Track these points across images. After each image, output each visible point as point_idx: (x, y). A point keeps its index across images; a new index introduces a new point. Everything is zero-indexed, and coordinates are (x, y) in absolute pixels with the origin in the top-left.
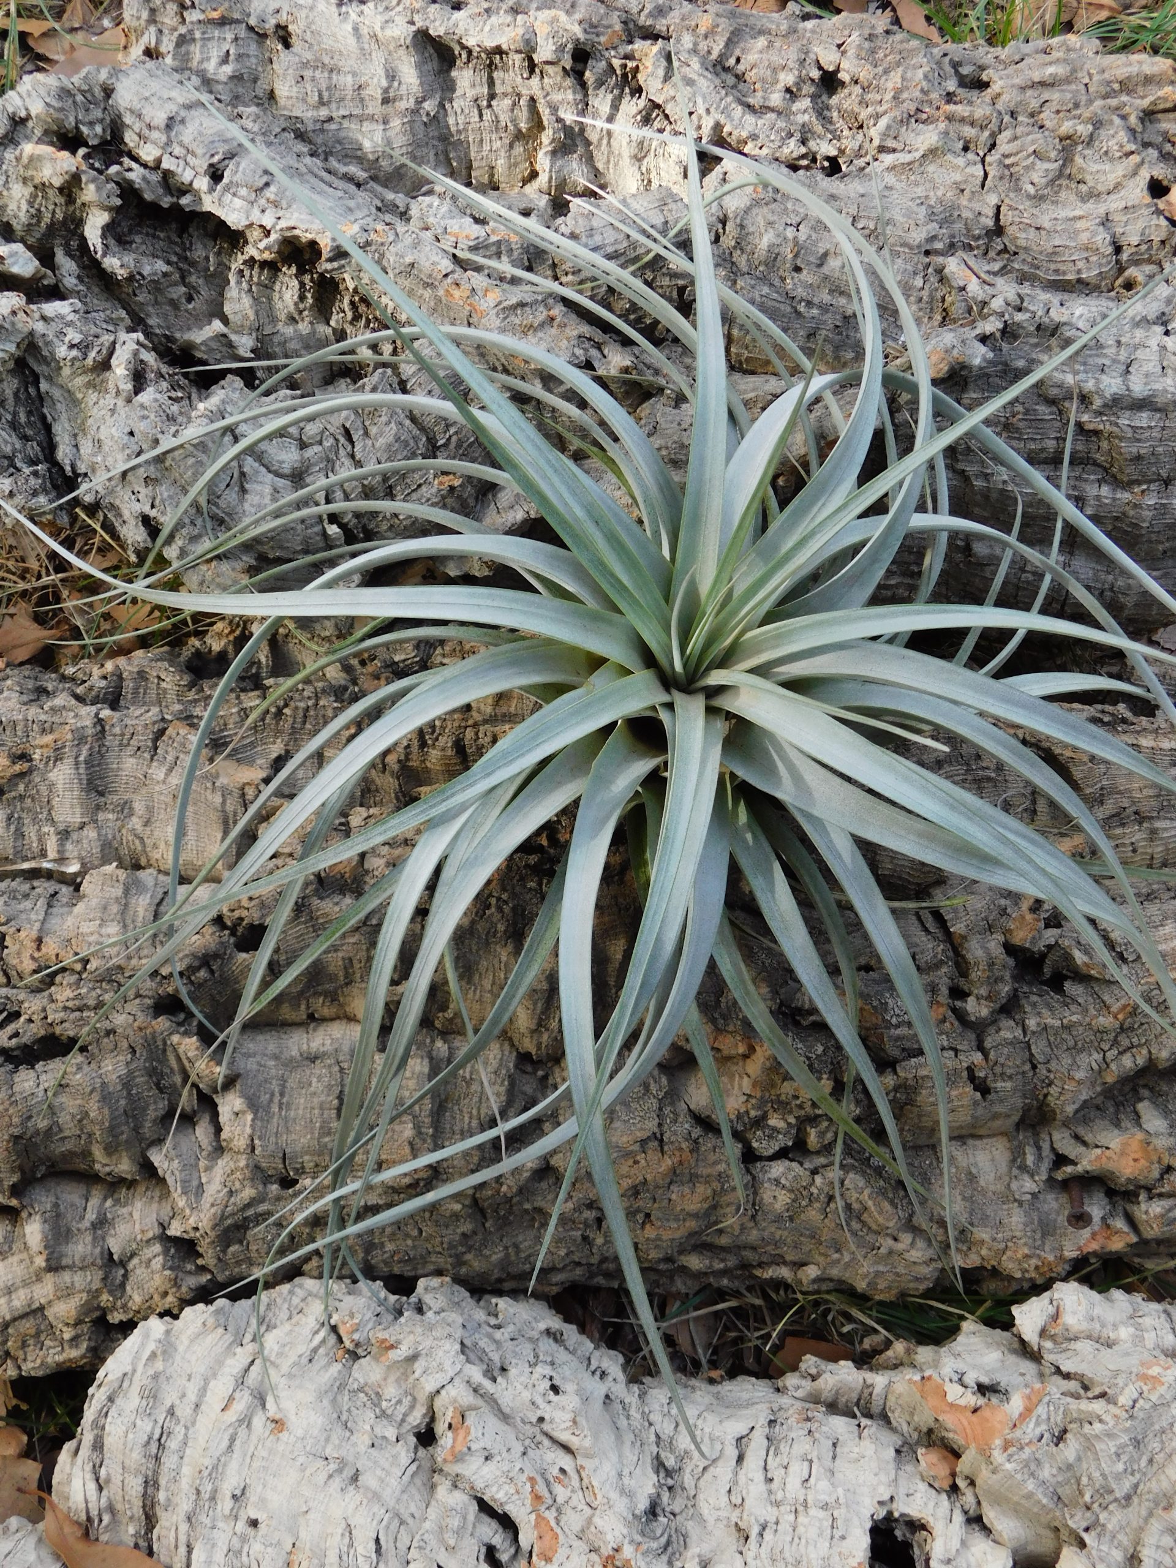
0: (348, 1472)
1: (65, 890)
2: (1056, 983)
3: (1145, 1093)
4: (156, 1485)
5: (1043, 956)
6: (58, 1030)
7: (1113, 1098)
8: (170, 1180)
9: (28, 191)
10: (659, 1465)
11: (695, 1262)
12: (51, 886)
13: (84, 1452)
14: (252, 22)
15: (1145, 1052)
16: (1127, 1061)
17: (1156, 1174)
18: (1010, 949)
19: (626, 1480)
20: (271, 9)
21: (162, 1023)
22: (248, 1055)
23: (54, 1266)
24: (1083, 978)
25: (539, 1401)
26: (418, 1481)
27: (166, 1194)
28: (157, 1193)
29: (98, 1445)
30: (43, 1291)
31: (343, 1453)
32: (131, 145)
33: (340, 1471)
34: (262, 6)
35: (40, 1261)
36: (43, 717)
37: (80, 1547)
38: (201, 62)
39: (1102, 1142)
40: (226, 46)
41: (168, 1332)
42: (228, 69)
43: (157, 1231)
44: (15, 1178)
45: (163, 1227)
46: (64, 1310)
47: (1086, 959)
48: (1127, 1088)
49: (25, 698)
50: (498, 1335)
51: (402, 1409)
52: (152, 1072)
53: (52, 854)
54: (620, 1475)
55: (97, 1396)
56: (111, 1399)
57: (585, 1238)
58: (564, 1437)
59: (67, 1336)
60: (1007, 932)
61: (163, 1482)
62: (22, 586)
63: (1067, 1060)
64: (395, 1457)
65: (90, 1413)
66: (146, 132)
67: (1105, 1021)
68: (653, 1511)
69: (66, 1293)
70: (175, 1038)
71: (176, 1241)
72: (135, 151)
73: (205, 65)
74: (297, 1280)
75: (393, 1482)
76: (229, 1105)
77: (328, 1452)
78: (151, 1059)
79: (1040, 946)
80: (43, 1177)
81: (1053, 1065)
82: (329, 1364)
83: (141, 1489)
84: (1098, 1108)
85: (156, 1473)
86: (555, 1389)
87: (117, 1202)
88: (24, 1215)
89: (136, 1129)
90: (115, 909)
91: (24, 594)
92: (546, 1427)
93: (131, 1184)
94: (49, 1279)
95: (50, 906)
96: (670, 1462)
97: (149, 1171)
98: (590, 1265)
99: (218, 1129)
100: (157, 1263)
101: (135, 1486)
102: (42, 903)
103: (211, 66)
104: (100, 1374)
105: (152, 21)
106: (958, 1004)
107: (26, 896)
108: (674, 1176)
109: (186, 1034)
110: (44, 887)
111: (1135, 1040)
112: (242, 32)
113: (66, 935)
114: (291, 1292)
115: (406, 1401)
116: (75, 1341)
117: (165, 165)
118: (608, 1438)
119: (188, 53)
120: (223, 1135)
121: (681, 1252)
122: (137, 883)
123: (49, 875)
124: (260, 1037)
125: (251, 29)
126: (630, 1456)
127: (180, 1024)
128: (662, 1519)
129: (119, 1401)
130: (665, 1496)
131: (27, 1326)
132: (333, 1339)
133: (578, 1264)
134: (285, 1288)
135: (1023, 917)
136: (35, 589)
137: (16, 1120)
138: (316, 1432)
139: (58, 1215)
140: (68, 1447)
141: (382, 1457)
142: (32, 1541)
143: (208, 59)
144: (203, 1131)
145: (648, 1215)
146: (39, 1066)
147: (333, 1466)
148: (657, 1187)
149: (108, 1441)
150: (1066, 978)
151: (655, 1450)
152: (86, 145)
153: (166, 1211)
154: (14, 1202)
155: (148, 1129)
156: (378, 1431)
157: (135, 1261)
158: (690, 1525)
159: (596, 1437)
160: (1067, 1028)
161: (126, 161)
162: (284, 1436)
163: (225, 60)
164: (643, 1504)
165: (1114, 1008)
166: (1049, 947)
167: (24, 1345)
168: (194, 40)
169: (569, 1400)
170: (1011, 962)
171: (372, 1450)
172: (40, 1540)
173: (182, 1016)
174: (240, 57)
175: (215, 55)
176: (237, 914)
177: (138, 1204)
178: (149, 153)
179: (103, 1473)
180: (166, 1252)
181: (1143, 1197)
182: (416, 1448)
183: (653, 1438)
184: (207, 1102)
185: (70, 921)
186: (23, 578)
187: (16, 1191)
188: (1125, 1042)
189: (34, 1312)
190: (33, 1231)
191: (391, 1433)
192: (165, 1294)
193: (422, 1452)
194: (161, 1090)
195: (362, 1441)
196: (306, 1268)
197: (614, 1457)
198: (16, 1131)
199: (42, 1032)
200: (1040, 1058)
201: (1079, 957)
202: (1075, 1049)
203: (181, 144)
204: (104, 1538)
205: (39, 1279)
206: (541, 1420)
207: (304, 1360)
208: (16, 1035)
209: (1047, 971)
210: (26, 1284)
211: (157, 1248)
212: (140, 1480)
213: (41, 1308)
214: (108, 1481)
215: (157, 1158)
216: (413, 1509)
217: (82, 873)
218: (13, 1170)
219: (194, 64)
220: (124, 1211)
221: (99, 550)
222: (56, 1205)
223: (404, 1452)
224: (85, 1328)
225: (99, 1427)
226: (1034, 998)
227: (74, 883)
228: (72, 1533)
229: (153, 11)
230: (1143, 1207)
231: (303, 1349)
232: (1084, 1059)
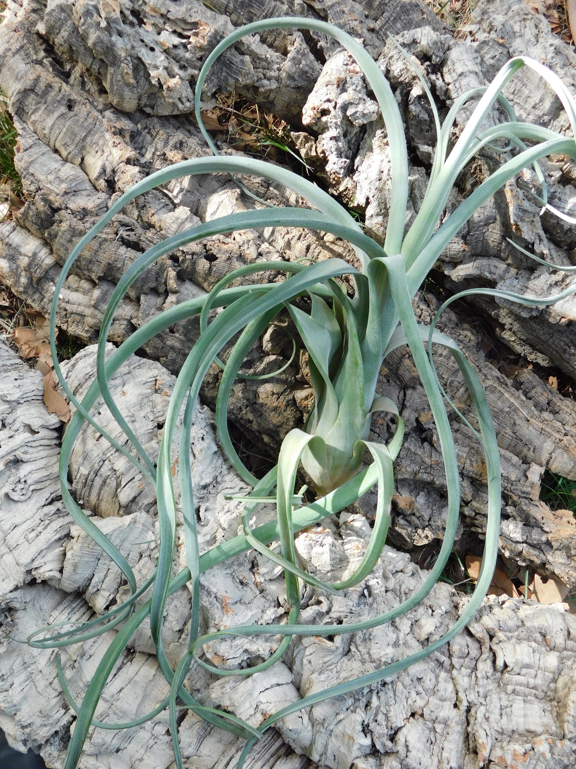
0: (133, 419)
1: (171, 206)
2: (423, 440)
3: (426, 491)
4: (81, 387)
5: (425, 430)
6: (141, 243)
7: (416, 485)
8: (142, 307)
9: (403, 67)
10: (216, 478)
11: (266, 439)
12: (168, 202)
13: (69, 365)
14: (511, 50)
15: (432, 477)
16: (425, 476)
17: (409, 513)
18: (417, 420)
19: (203, 475)
20: (520, 49)
21: (169, 262)
22: (186, 289)
23: (95, 307)
24: (432, 445)
25: (196, 438)
26: (150, 435)
27: (138, 310)
28: (136, 308)
29: (74, 366)
30: (88, 311)
31: (135, 413)
32: (444, 71)
33: (131, 417)
34: (517, 46)
35: (93, 303)
36: (200, 152)
37: (51, 389)
38: (485, 53)
39: (402, 492)
40: (497, 54)
41: (112, 349)
42: (492, 62)
43: (129, 318)
44: (102, 275)
45: (131, 318)
46: (90, 321)
47: (436, 440)
48: (421, 485)
49: (200, 142)
50: (199, 414)
51: (159, 414)
52: (157, 273)
53: (175, 193)
54: (203, 472)
55: (82, 352)
56: (85, 356)
57: (240, 408)
58: (196, 452)
59: (86, 329)
60: (419, 415)
61: (84, 387)
62: (221, 106)
63: (408, 462)
64: (148, 425)
65: (78, 355)
66: (452, 71)
67: (427, 460)
68: (205, 487)
69: (94, 316)
70: (170, 269)
71: (132, 325)
72: (444, 74)
73: (486, 55)
74: (156, 362)
75: (143, 430)
76: (172, 298)
77: (132, 410)
78: (160, 269)
79: (426, 427)
80: (109, 281)
81: (403, 461)
82: (148, 388)
83: (77, 385)
84: (409, 484)
85: (84, 384)
86: (203, 439)
87: (124, 302)
88: (97, 287)
89: (142, 286)
90: (180, 221)
91: (221, 109)
92: (193, 446)
93: (131, 300)
94: (92, 309)
95: (163, 207)
96: (219, 479)
97: (138, 300)
98: (237, 417)
99: (164, 303)
100: (123, 327)
101: (76, 383)
102: (162, 205)
103: (487, 57)
104: (87, 347)
105: (479, 23)
106: (390, 424)
107: (159, 200)
108: (275, 409)
109: (174, 270)
110: (165, 200)
111: (432, 472)
112: (505, 52)
113: (162, 218)
114: (152, 364)
115: (161, 413)
116: (87, 331)
117: (450, 87)
118: (208, 461)
119: (483, 47)
120: (164, 305)
121: (264, 433)
122: (191, 218)
123: (170, 199)
124: (194, 287)
125: (509, 52)
126: (210, 470)
127: (174, 266)
128: (205, 491)
129: (86, 358)
130: (211, 487)
131: (78, 318)
132: (154, 383)
133: (234, 414)
134: (151, 361)
135: (428, 415)
136: (225, 110)
137: (113, 259)
138: (132, 402)
139: (106, 294)
140: (66, 361)
141: (145, 422)
142: (40, 378)
143: (488, 54)
144: (159, 300)
145: (262, 415)
146: (129, 249)
147: (130, 414)
148: (269, 408)
149: (77, 366)
150: (427, 441)
151: (218, 474)
152: (431, 61)
153: (135, 314)
154: (97, 281)
155: (145, 288)
156: (148, 414)
157: (117, 322)
158: (212, 498)
159: (204, 458)
160: (415, 454)
161: (439, 75)
162: (123, 397)
163: (493, 58)
164: (203, 483)
165: (433, 459)
166: (429, 429)
167: (73, 322)
168: (488, 45)
169: (204, 444)
170: (415, 424)
171: (143, 419)
172: (42, 380)
173: (177, 264)
174: (498, 59)
175: (491, 54)
176: (211, 247)
177: (129, 307)
178: (448, 78)
179: (70, 374)
180: (127, 325)
181: (402, 516)
182: (155, 427)
183: (220, 471)
184: (166, 293)
185: (165, 216)
186: (224, 103)
187: (100, 278)
188: (429, 470)
189: (82, 315)
190: (97, 293)
191: (151, 418)
192: (119, 337)
193: (156, 429)
194: (157, 280)
195: (142, 414)
196: (161, 359)
197: (205, 467)
198: (111, 262)
199: (136, 240)
200: (401, 456)
201: (435, 438)
202: (413, 461)
203: (460, 83)
204: (59, 391)
205: (89, 307)
206: (193, 443)
207: (143, 383)
208: (129, 236)
209: (424, 435)
210: (85, 306)
211: (126, 323)
212: (78, 383)
213: (84, 316)
214: (70, 377)
215: (142, 298)
216: (143, 440)
217: (179, 205)
218: (102, 272)
219: (482, 52)
220: (124, 306)
221: (252, 111)
222: (107, 291)
223: (151, 425)
224: (92, 330)
225: (77, 361)
226: (413, 439)
227: (175, 206)
228: (51, 384)
229: (482, 19)
230: (399, 519)
231: (144, 379)
232: (413, 466)
